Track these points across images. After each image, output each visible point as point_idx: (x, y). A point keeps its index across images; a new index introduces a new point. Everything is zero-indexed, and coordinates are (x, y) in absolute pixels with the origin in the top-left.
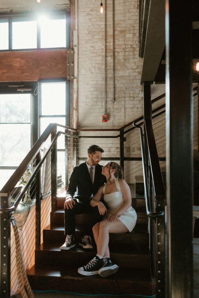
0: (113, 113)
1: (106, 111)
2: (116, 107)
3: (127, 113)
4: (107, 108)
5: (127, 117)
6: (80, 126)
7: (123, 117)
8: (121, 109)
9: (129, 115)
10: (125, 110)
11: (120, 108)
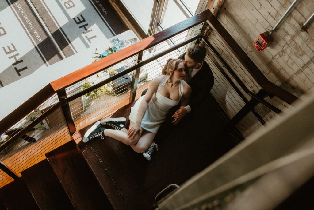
0: (287, 45)
1: (277, 29)
2: (298, 40)
3: (307, 70)
4: (283, 26)
5: (302, 76)
6: (225, 9)
7: (296, 68)
8: (304, 53)
9: (308, 76)
10: (308, 63)
11: (303, 50)
